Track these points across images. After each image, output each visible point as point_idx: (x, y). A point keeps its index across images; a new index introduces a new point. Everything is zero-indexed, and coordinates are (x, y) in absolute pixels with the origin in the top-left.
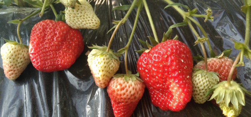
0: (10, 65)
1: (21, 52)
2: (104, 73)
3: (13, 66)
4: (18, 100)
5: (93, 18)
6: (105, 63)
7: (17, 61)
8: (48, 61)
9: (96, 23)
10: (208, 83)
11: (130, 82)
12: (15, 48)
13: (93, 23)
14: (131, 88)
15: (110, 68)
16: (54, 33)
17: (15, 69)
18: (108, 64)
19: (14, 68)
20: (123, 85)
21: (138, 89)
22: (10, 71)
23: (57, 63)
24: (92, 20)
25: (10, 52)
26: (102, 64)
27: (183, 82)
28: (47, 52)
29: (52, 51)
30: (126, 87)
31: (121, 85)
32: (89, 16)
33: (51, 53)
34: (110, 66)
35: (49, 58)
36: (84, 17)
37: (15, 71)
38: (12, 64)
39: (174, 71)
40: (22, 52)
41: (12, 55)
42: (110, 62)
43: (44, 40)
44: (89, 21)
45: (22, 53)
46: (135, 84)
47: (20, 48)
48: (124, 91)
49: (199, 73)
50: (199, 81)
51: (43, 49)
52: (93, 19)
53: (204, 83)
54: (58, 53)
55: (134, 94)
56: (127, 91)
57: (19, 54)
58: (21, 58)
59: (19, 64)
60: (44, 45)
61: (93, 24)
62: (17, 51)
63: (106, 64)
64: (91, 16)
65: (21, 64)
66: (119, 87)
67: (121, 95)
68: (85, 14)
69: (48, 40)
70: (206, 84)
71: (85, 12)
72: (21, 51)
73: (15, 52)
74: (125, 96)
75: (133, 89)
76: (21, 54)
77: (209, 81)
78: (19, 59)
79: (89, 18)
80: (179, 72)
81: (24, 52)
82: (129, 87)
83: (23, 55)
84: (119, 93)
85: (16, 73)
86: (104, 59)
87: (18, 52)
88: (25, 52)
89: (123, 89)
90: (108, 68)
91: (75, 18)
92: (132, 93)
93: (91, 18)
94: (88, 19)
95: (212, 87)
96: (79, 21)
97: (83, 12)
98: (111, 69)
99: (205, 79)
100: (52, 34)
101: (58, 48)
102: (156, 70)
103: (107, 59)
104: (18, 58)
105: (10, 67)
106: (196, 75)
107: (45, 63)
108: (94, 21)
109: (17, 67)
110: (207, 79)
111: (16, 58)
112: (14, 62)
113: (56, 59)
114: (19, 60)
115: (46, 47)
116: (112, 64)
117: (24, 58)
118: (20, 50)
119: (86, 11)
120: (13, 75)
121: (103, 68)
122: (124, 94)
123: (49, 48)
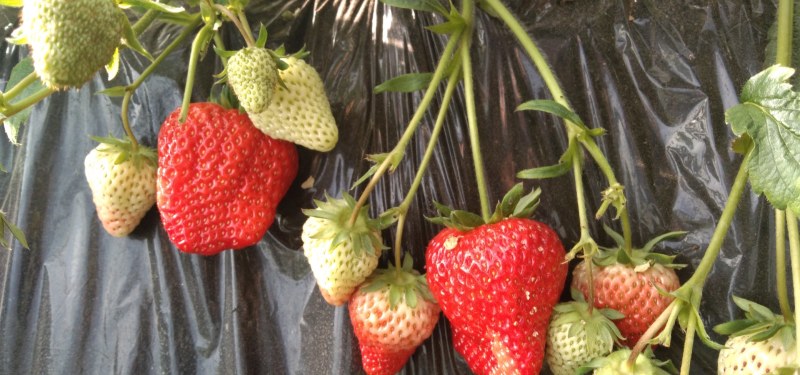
0: (112, 209)
1: (136, 180)
2: (338, 284)
3: (121, 209)
4: (138, 286)
5: (318, 126)
6: (341, 263)
7: (129, 200)
8: (207, 231)
9: (327, 141)
10: (582, 351)
11: (402, 308)
12: (122, 172)
13: (318, 140)
14: (402, 325)
15: (353, 273)
16: (219, 155)
17: (124, 217)
18: (350, 266)
19: (122, 214)
20: (384, 316)
21: (419, 326)
22: (112, 221)
23: (227, 235)
24: (316, 133)
25: (111, 182)
26: (337, 265)
27: (520, 347)
28: (204, 206)
29: (215, 203)
30: (390, 319)
31: (378, 313)
32: (308, 119)
33: (213, 210)
34: (355, 269)
35: (207, 222)
36: (296, 123)
37: (124, 220)
38: (116, 206)
39: (502, 318)
40: (140, 178)
41: (116, 190)
42: (354, 261)
43: (194, 173)
44: (308, 133)
45: (141, 183)
46: (413, 314)
47: (133, 169)
48: (385, 329)
49: (567, 320)
50: (563, 342)
51: (193, 199)
52: (319, 131)
53: (574, 350)
54: (229, 207)
55: (409, 337)
56: (392, 329)
57: (132, 185)
58: (138, 195)
59: (134, 207)
60: (194, 186)
61: (319, 143)
62: (128, 178)
63: (343, 267)
64: (314, 122)
65: (138, 208)
66: (373, 319)
67: (377, 336)
68: (297, 113)
69: (204, 173)
70: (577, 353)
71: (299, 108)
72: (137, 176)
73: (121, 182)
74: (385, 339)
75: (408, 324)
76: (137, 185)
77: (586, 346)
78: (133, 197)
79: (310, 125)
80: (515, 324)
81: (143, 179)
82: (398, 321)
83: (143, 187)
84: (373, 331)
85: (128, 225)
86: (340, 254)
87: (130, 180)
88: (146, 177)
89: (383, 324)
90: (350, 274)
91: (273, 120)
92: (405, 334)
93: (313, 127)
94: (307, 128)
95: (593, 359)
96: (283, 128)
97: (293, 109)
98: (357, 274)
99: (579, 340)
100: (214, 158)
101: (229, 194)
102: (461, 303)
103: (347, 253)
104: (131, 194)
105: (114, 213)
106: (560, 326)
107: (199, 235)
108: (320, 136)
109: (130, 213)
110: (582, 343)
111: (127, 194)
112: (121, 204)
113: (227, 225)
114: (133, 199)
115: (199, 194)
116: (361, 264)
117: (146, 192)
118: (134, 175)
119: (301, 103)
120: (120, 229)
121: (337, 275)
122: (385, 335)
123: (208, 195)
